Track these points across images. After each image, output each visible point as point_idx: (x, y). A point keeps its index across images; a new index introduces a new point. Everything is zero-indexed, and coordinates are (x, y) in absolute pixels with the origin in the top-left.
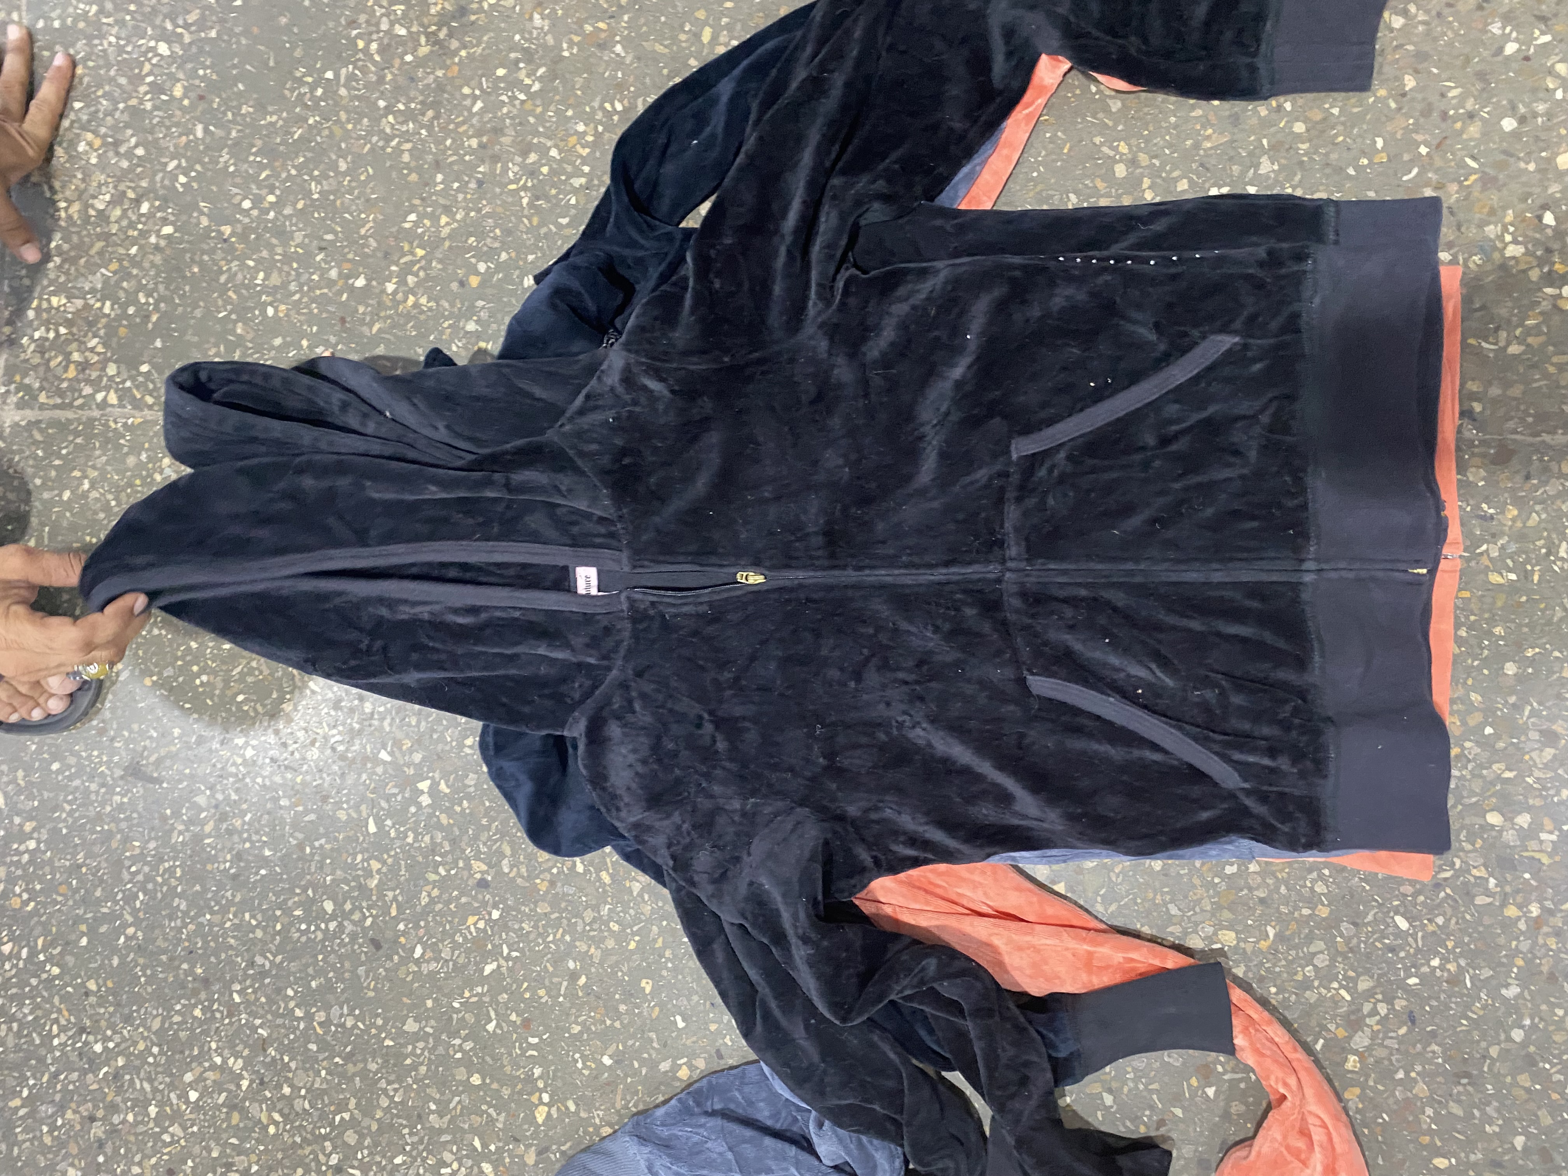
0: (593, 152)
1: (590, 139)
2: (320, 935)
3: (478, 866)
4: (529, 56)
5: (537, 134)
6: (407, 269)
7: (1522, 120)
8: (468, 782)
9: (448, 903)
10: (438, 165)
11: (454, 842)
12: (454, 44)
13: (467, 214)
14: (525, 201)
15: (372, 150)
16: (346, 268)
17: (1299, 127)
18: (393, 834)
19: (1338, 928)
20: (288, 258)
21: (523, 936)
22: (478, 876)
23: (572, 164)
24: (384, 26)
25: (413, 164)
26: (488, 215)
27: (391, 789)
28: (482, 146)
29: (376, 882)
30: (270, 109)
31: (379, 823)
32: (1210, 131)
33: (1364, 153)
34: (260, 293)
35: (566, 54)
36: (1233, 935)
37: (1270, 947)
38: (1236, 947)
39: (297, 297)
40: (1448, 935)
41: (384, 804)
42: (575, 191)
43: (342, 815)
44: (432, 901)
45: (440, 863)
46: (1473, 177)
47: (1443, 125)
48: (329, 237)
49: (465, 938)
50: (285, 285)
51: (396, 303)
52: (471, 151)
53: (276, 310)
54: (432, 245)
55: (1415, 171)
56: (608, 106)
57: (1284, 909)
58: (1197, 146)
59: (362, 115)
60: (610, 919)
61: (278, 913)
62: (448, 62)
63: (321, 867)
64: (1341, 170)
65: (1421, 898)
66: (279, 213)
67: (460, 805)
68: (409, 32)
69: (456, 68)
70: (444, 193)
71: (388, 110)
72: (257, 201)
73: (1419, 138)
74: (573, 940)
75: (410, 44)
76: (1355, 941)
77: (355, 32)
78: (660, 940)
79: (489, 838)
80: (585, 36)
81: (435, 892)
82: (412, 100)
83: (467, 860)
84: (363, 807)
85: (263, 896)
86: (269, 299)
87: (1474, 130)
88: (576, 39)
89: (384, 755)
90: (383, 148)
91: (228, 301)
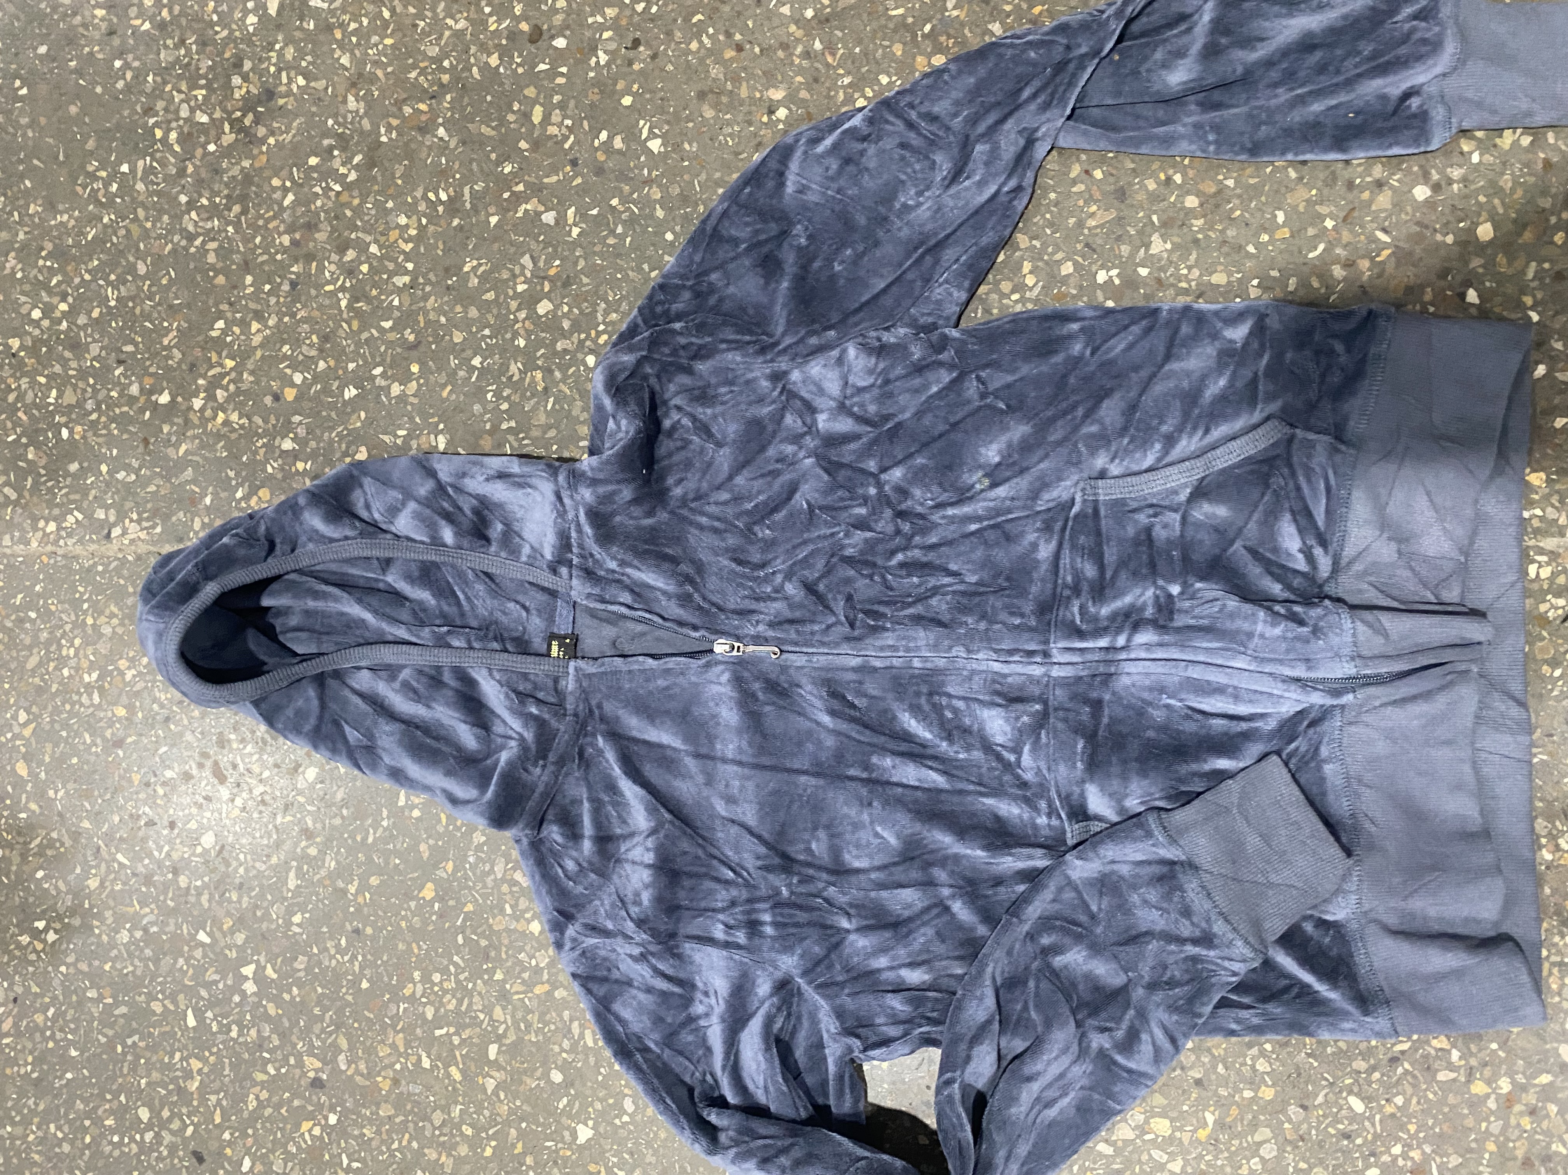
0: (416, 248)
1: (413, 232)
2: (135, 1148)
3: (312, 1063)
4: (343, 142)
5: (356, 228)
6: (215, 383)
7: (1436, 188)
8: (297, 965)
9: (278, 1107)
10: (246, 267)
11: (283, 1036)
12: (261, 131)
13: (280, 320)
14: (344, 303)
15: (174, 251)
16: (148, 382)
17: (1191, 202)
18: (215, 1028)
19: (1284, 1111)
20: (83, 374)
21: (364, 1143)
22: (312, 1074)
23: (395, 260)
24: (184, 113)
25: (220, 265)
26: (304, 320)
27: (211, 975)
28: (294, 243)
29: (197, 1084)
30: (61, 207)
31: (199, 1015)
32: (1094, 208)
33: (1265, 230)
34: (52, 414)
35: (384, 139)
36: (1167, 1122)
37: (1209, 1137)
38: (1171, 1138)
39: (94, 416)
40: (1410, 1117)
41: (204, 993)
42: (399, 291)
43: (156, 1007)
44: (261, 1105)
45: (269, 1061)
46: (1386, 253)
47: (1350, 196)
48: (129, 348)
49: (299, 1148)
50: (80, 404)
51: (204, 421)
52: (285, 250)
53: (71, 432)
54: (243, 355)
55: (1321, 247)
56: (431, 196)
57: (1223, 1092)
58: (1080, 224)
59: (161, 212)
60: (462, 1122)
61: (87, 1123)
62: (255, 152)
63: (134, 1068)
64: (1240, 248)
65: (1376, 1075)
66: (73, 323)
67: (290, 992)
68: (212, 119)
69: (264, 158)
70: (255, 297)
71: (191, 205)
72: (48, 311)
73: (1323, 210)
74: (421, 1147)
75: (213, 133)
76: (1305, 1126)
77: (152, 121)
78: (520, 1145)
79: (323, 1030)
80: (404, 119)
81: (264, 1095)
82: (218, 194)
83: (299, 1056)
84: (181, 997)
85: (70, 1104)
86: (63, 420)
87: (1384, 200)
88: (395, 122)
89: (202, 937)
90: (186, 249)
91: (17, 423)
